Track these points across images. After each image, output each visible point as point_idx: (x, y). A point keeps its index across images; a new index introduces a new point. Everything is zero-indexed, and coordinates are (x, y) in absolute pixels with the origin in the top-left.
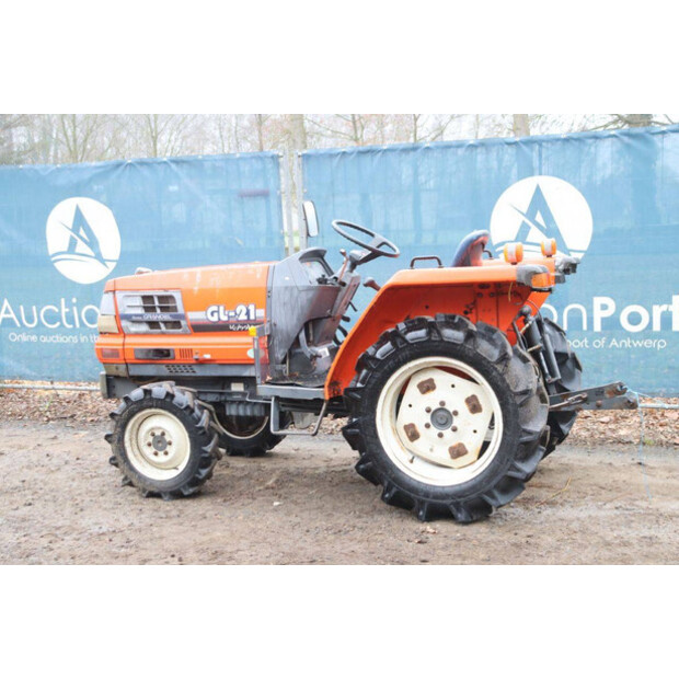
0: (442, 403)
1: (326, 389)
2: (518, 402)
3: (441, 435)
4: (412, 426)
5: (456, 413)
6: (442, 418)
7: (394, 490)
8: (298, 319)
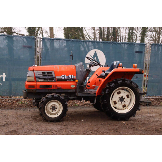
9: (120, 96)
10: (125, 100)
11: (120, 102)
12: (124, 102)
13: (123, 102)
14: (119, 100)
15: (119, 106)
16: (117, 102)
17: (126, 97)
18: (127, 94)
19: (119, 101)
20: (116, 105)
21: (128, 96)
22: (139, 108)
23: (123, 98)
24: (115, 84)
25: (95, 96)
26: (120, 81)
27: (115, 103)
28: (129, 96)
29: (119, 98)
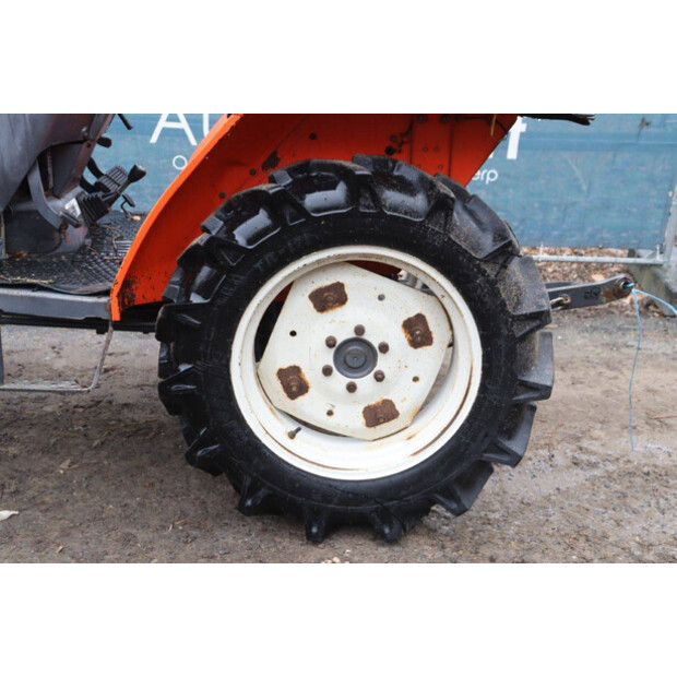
0: (360, 330)
1: (113, 300)
2: (519, 334)
3: (351, 388)
4: (296, 370)
5: (384, 348)
6: (355, 356)
7: (262, 493)
8: (26, 144)
9: (340, 323)
10: (383, 363)
11: (339, 380)
12: (380, 377)
13: (365, 383)
14: (328, 358)
15: (330, 413)
16: (311, 374)
17: (398, 339)
18: (412, 314)
19: (327, 371)
20: (300, 399)
21: (417, 332)
22: (514, 446)
23: (368, 345)
24: (274, 214)
25: (104, 316)
26: (333, 187)
27: (294, 384)
28: (432, 327)
29: (330, 343)
